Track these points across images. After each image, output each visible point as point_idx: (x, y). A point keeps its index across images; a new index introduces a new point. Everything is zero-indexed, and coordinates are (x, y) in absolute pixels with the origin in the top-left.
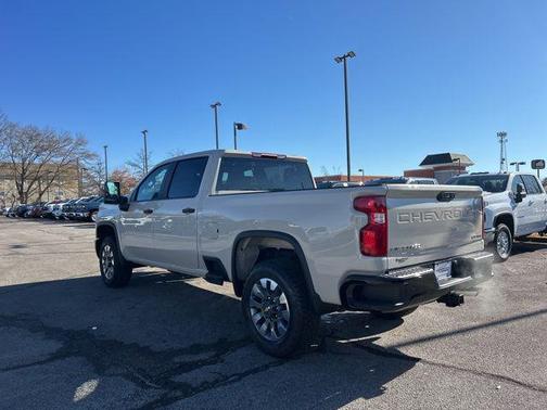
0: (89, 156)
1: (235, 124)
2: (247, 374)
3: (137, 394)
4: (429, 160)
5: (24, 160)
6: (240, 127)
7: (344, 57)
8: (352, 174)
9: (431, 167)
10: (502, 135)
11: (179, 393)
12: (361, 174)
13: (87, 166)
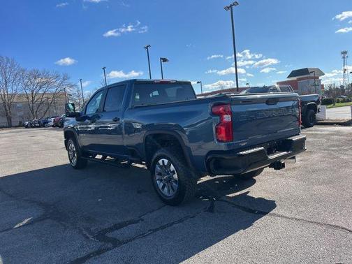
0: (72, 86)
1: (161, 59)
2: (157, 230)
3: (82, 247)
4: (294, 74)
5: (33, 91)
6: (165, 60)
7: (231, 6)
8: (239, 87)
9: (294, 78)
10: (345, 53)
11: (110, 245)
12: (248, 86)
13: (71, 93)
